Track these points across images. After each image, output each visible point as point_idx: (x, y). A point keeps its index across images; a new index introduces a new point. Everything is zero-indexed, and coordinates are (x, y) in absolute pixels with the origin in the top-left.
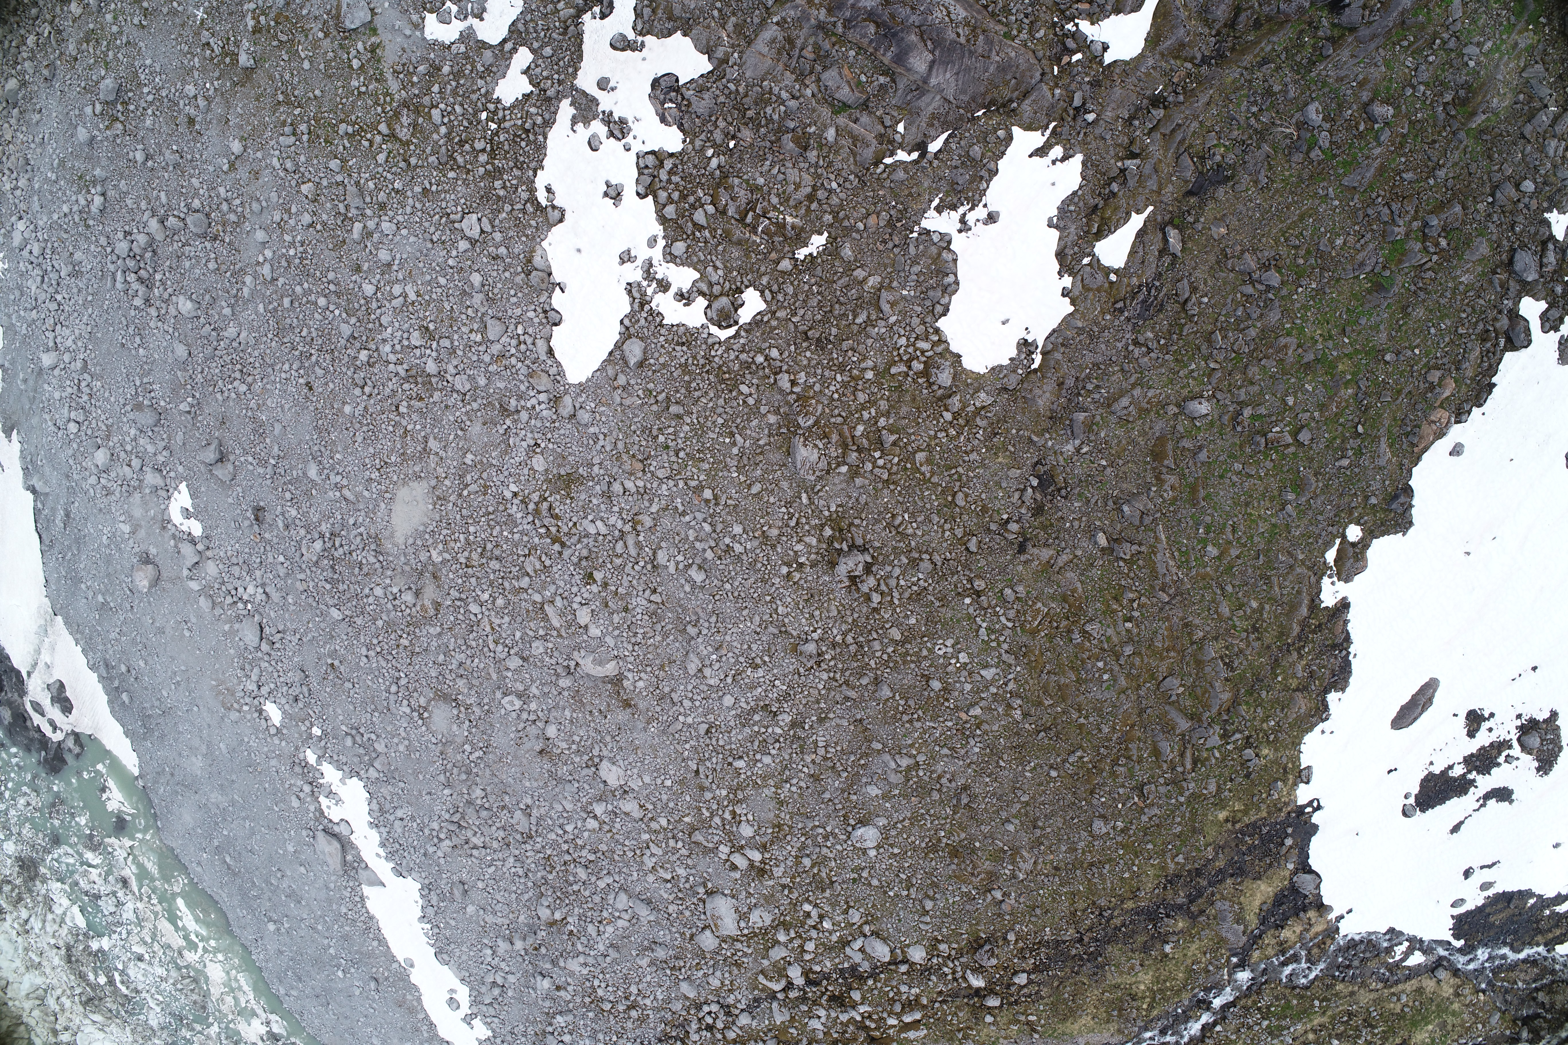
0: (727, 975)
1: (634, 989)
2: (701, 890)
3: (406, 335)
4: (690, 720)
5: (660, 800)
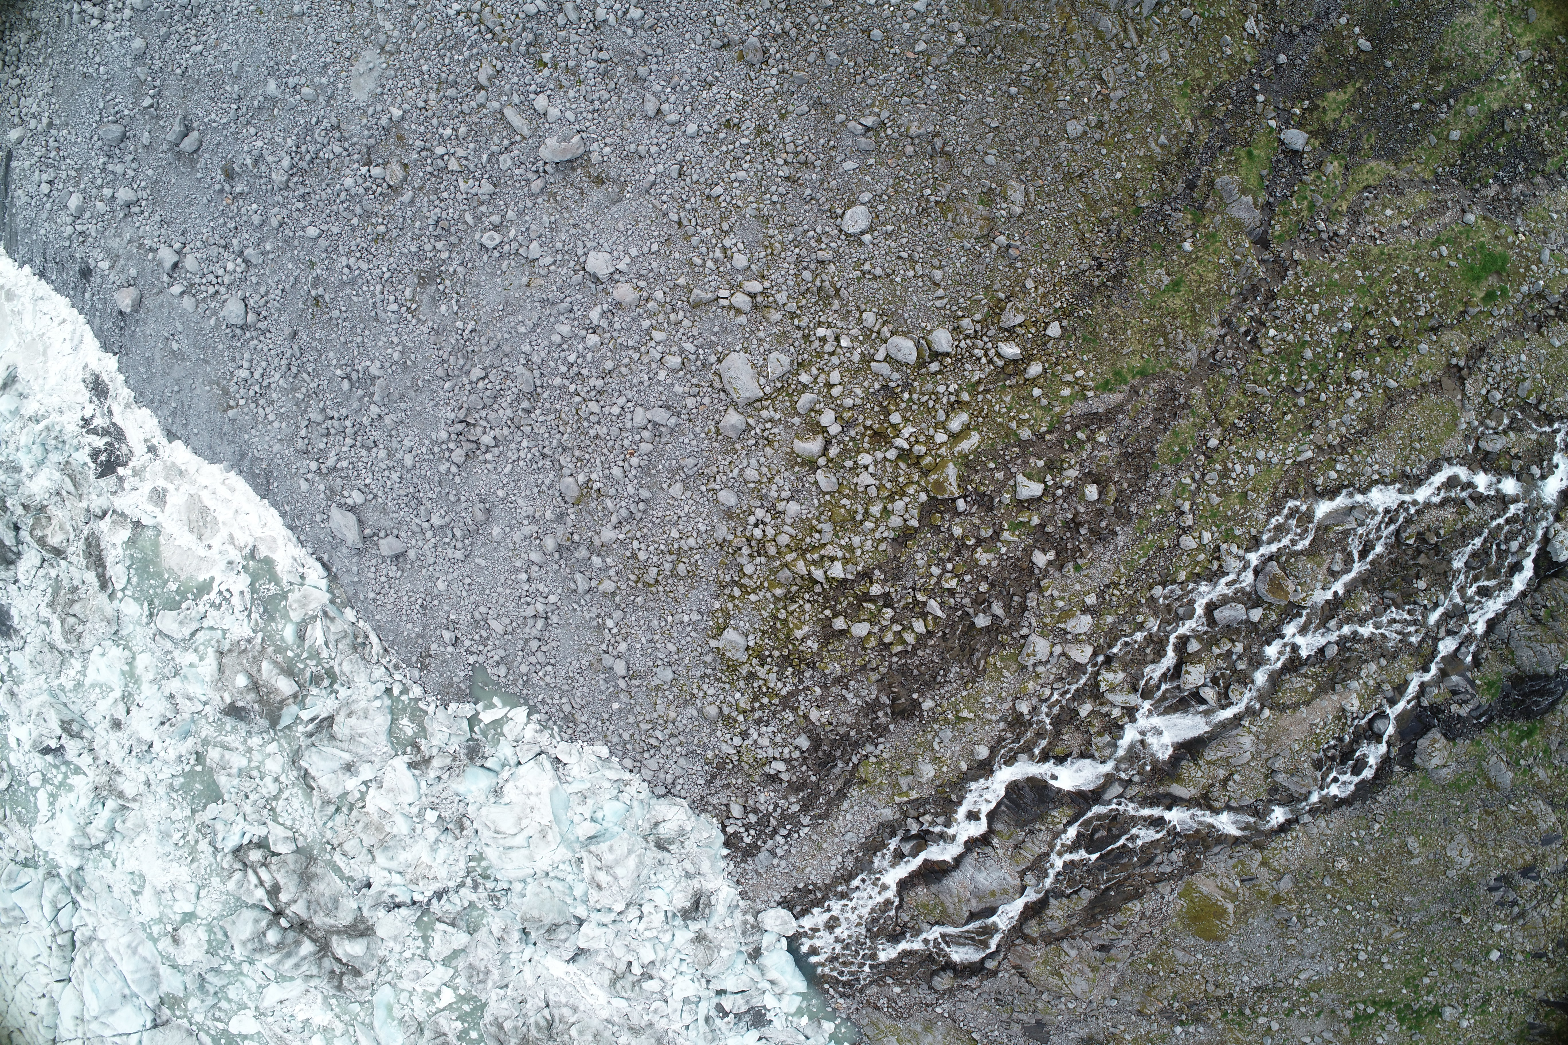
0: (762, 459)
1: (675, 534)
2: (713, 359)
4: (660, 168)
5: (651, 270)
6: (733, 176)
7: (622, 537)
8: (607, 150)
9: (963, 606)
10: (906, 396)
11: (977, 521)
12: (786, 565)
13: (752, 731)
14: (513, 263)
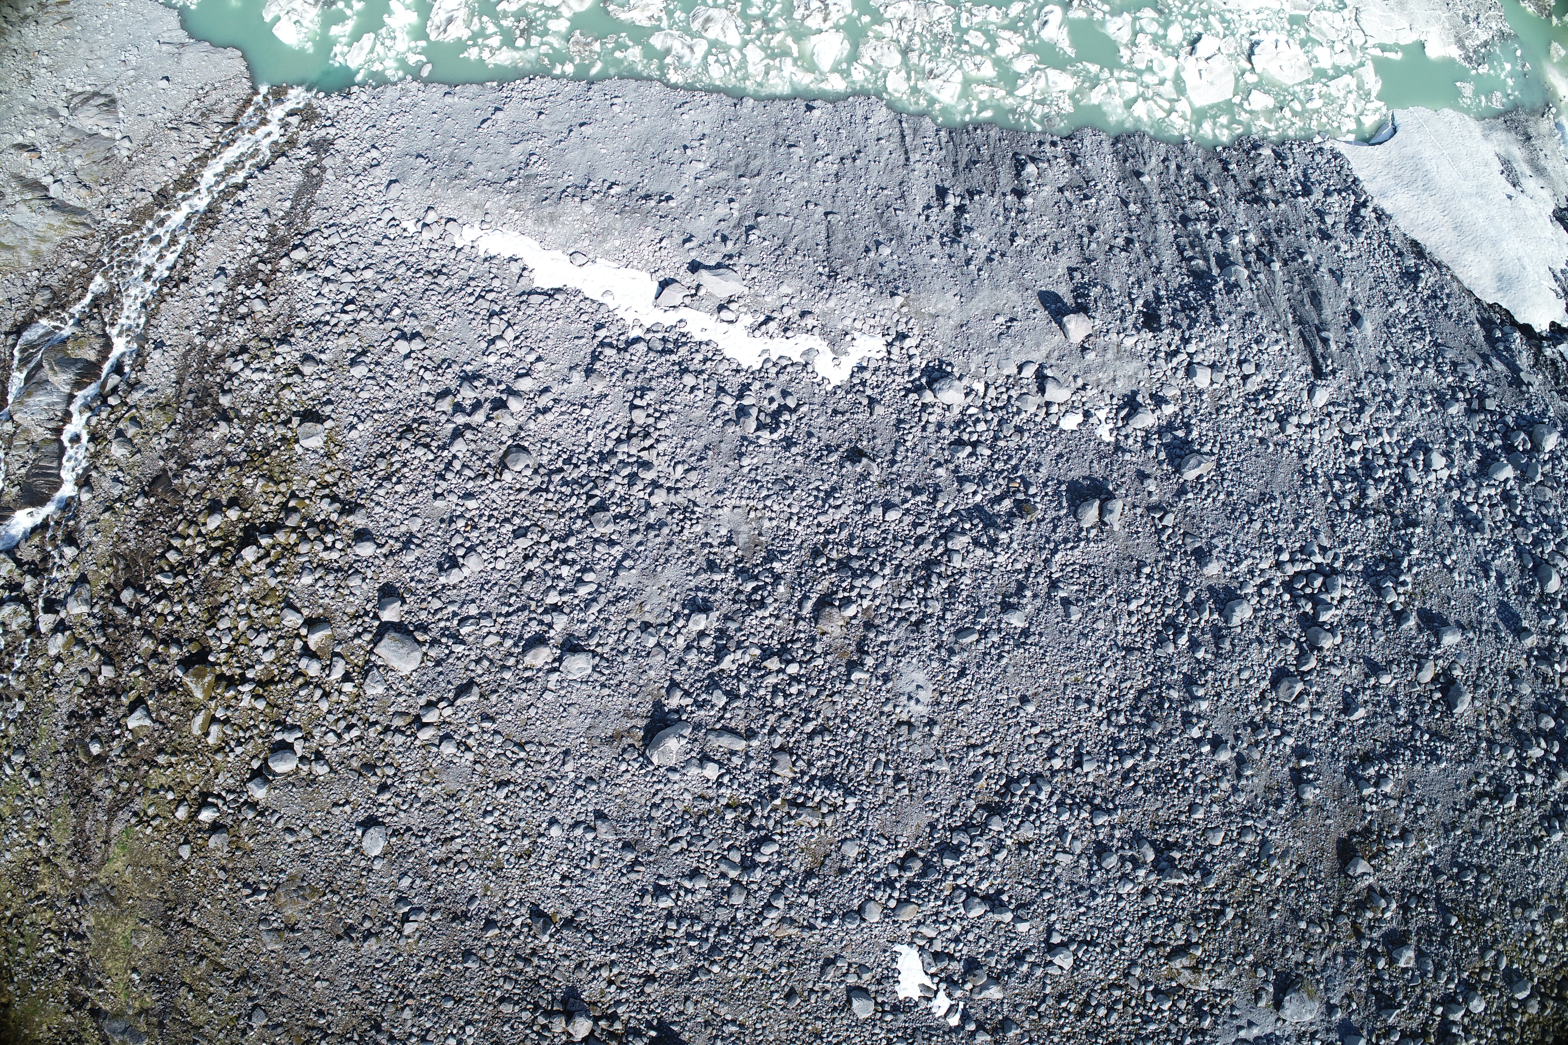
0: (353, 600)
1: (400, 488)
3: (1038, 823)
4: (566, 781)
5: (524, 690)
6: (497, 814)
7: (445, 453)
8: (623, 767)
9: (147, 594)
10: (262, 727)
11: (163, 667)
12: (294, 529)
13: (270, 377)
14: (668, 614)
